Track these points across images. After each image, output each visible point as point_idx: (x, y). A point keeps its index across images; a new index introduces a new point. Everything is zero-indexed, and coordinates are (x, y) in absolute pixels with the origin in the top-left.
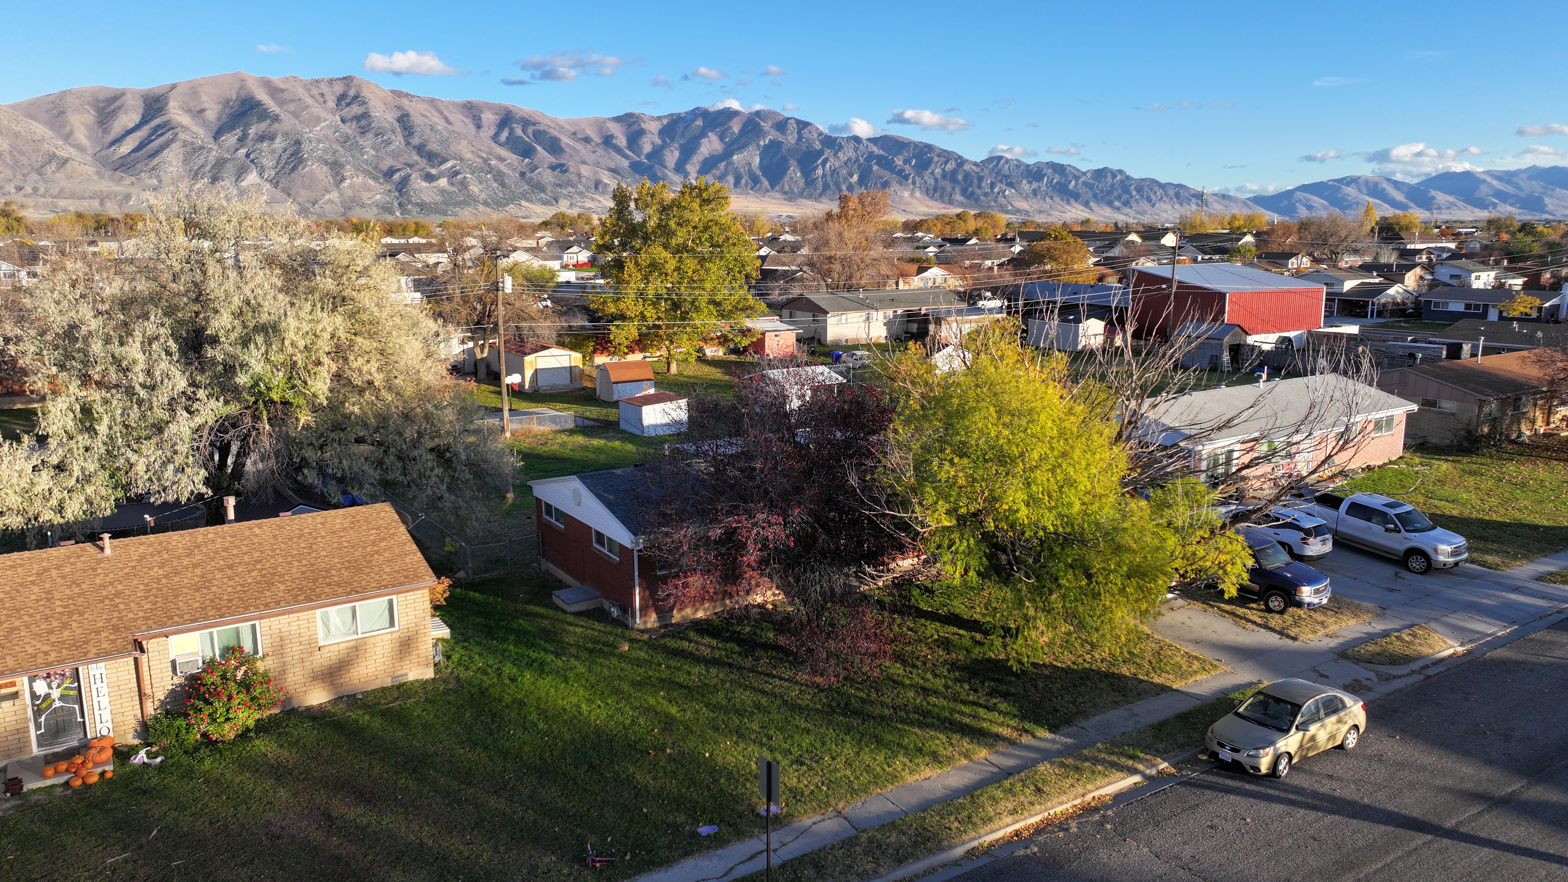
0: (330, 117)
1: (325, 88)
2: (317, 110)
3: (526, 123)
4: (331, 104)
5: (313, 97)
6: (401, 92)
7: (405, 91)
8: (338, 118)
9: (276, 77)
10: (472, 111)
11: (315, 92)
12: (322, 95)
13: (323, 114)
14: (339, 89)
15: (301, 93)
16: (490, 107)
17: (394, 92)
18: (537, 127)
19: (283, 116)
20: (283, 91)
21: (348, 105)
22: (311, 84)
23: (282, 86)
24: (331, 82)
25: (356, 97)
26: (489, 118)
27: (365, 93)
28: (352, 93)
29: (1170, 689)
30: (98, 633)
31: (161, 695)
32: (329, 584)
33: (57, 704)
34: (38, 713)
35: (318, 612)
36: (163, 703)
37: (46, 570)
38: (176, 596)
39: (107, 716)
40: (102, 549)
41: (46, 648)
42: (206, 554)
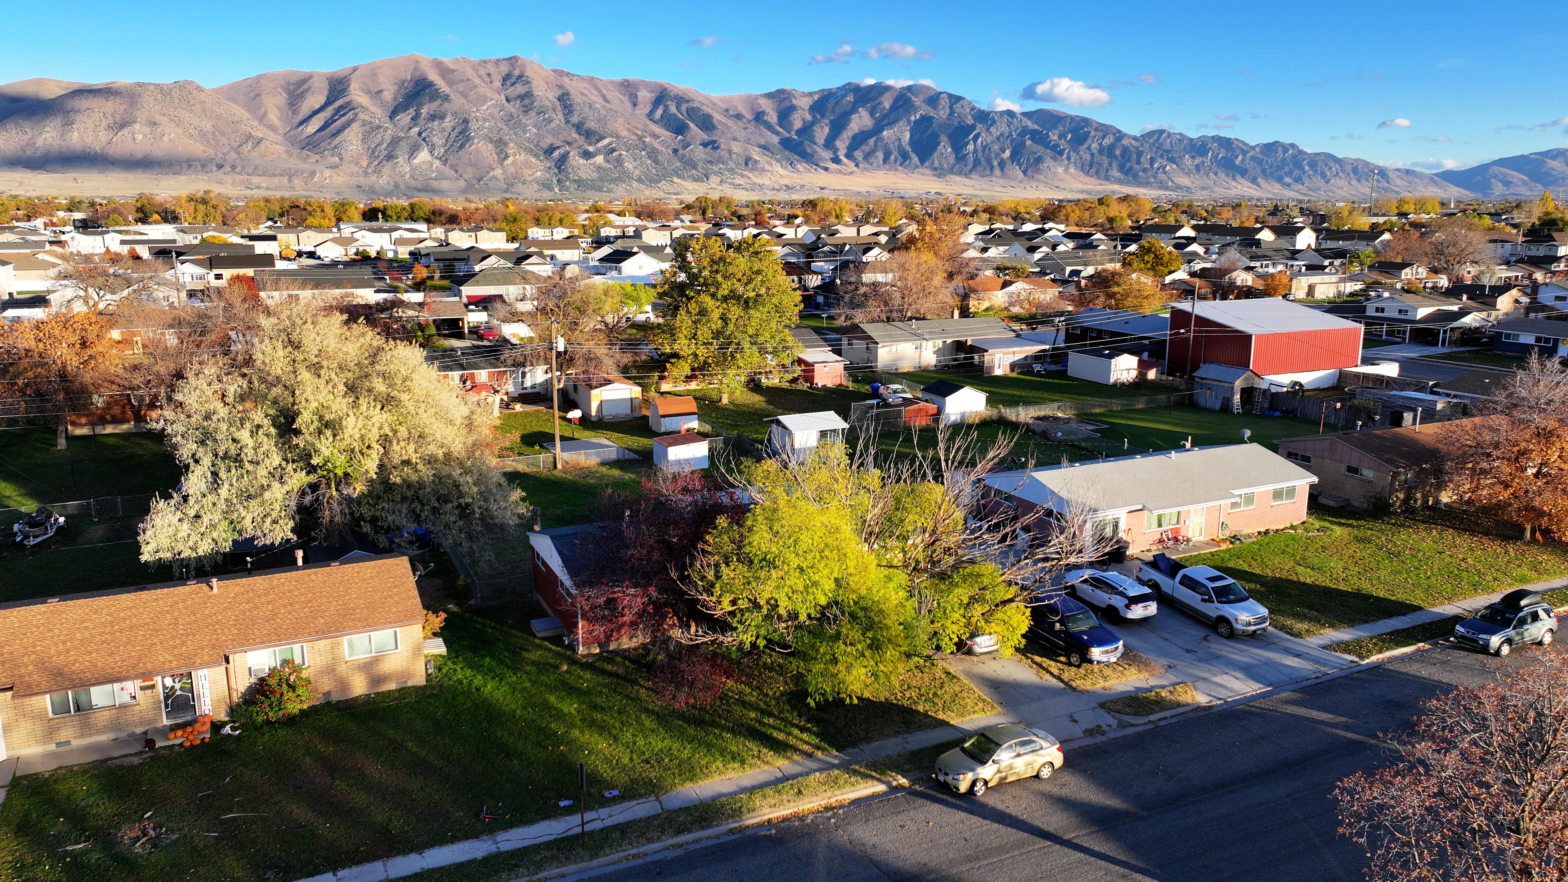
0: (496, 96)
1: (491, 69)
2: (484, 90)
3: (680, 100)
4: (497, 84)
5: (480, 77)
6: (562, 71)
7: (566, 70)
8: (503, 97)
9: (447, 59)
10: (629, 89)
11: (483, 72)
12: (489, 75)
13: (489, 94)
14: (504, 69)
15: (470, 73)
16: (646, 85)
17: (555, 71)
18: (690, 104)
19: (452, 96)
20: (453, 71)
21: (513, 84)
22: (479, 65)
23: (452, 67)
24: (497, 62)
25: (520, 77)
26: (645, 96)
27: (529, 73)
28: (517, 72)
29: (948, 724)
30: (203, 649)
31: (242, 689)
32: (353, 620)
33: (179, 693)
34: (167, 698)
35: (345, 638)
36: (244, 695)
37: (177, 603)
38: (253, 625)
39: (208, 701)
40: (212, 588)
41: (171, 658)
42: (278, 594)
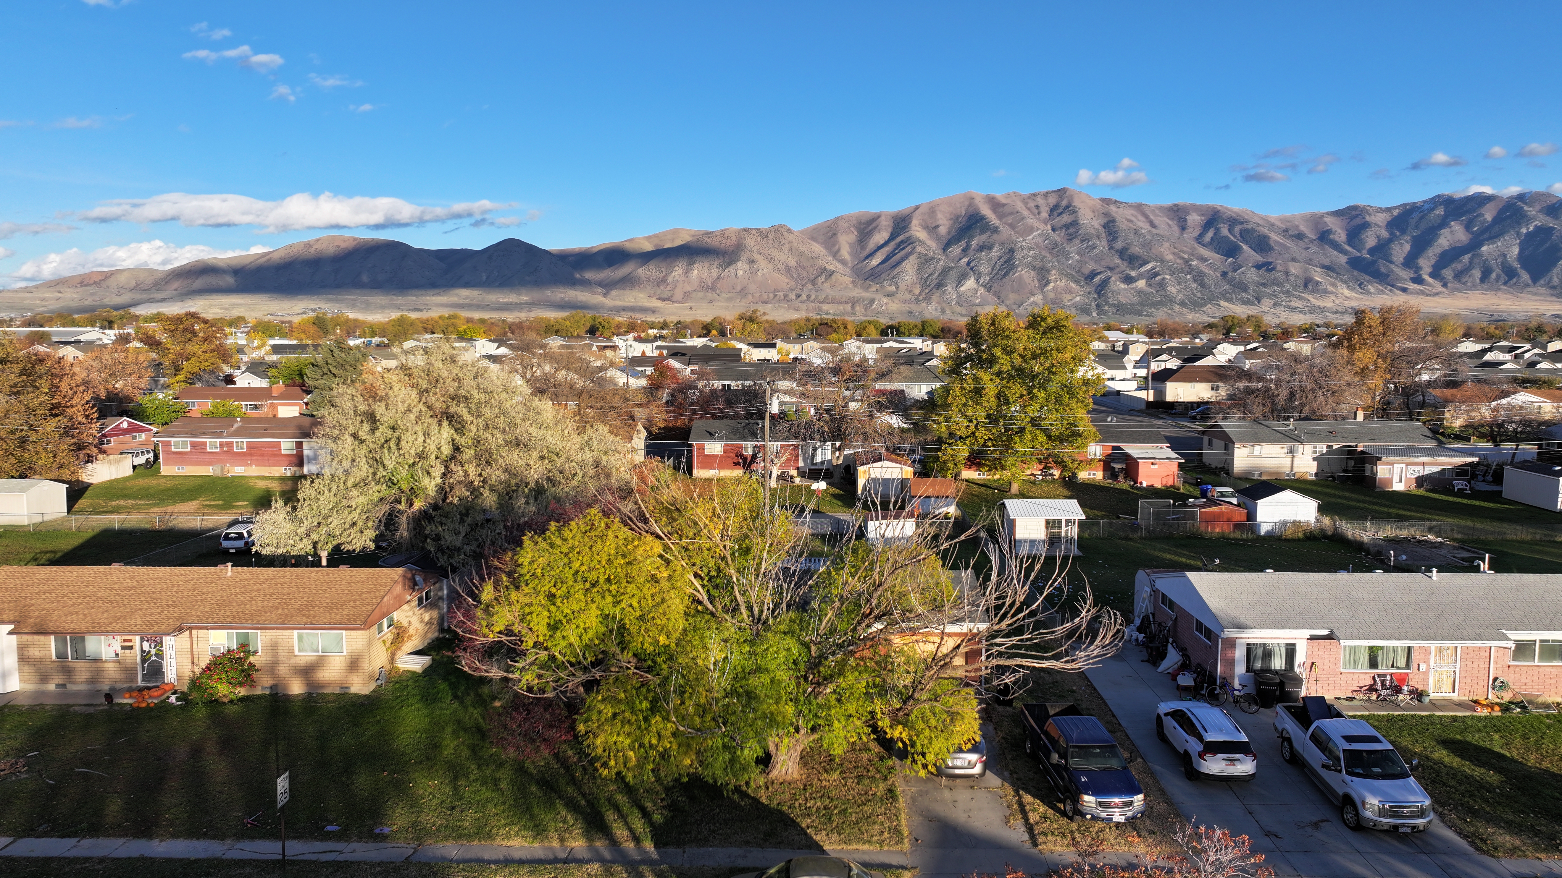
0: (1042, 226)
1: (1040, 201)
2: (1032, 221)
3: (1234, 221)
4: (1044, 215)
5: (1029, 209)
6: (1110, 200)
7: (1114, 198)
8: (1049, 227)
9: (999, 194)
10: (1178, 213)
11: (1032, 204)
12: (1037, 207)
13: (1036, 224)
14: (1052, 200)
15: (1020, 206)
16: (1196, 208)
17: (1103, 200)
18: (1245, 226)
19: (1001, 228)
20: (1004, 205)
21: (1060, 214)
22: (1029, 198)
23: (1004, 201)
24: (1046, 195)
25: (1067, 207)
26: (1194, 219)
27: (1076, 203)
28: (1064, 203)
